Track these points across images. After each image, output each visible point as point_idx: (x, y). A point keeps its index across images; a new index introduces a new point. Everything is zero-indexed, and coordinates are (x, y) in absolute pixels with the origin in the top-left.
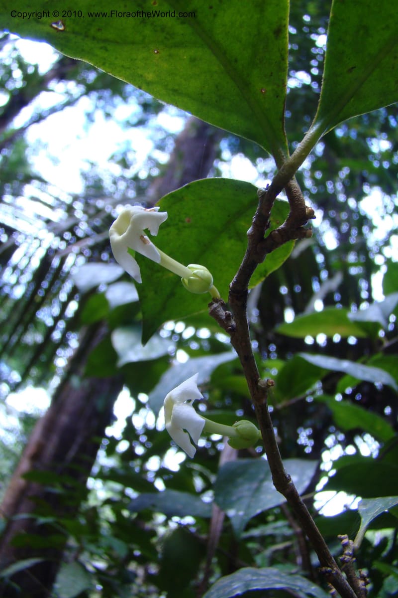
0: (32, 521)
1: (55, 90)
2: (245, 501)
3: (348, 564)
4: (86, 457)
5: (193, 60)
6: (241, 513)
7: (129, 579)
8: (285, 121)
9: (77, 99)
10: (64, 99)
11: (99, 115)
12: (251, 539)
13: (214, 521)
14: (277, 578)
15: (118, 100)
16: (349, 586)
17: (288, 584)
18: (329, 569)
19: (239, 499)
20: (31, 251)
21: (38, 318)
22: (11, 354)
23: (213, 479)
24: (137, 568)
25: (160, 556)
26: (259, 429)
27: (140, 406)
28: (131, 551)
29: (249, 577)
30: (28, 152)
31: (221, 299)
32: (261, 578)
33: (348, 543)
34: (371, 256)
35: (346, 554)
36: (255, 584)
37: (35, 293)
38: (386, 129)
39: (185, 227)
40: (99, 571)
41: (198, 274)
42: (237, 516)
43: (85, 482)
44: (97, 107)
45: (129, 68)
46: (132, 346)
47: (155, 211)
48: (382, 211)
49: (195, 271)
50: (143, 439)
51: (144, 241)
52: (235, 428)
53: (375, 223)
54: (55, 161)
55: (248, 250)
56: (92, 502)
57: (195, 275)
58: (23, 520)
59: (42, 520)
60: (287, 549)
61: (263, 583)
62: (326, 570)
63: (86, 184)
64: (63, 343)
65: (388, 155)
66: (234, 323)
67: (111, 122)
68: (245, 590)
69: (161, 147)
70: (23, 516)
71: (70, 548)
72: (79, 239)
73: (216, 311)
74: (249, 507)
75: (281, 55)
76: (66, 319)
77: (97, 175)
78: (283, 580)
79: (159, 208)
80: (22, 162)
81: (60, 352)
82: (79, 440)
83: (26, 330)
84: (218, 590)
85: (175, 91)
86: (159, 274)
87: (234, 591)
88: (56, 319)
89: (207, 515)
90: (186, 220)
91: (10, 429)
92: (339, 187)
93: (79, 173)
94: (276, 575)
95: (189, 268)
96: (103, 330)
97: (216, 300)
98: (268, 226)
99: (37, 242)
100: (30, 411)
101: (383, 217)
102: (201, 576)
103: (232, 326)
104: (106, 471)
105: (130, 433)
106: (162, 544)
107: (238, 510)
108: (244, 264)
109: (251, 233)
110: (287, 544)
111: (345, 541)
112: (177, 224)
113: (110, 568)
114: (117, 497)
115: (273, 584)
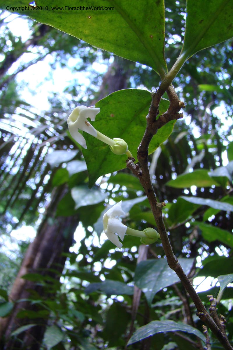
0: (28, 303)
1: (32, 51)
2: (153, 283)
3: (214, 311)
4: (59, 265)
5: (111, 21)
6: (151, 290)
7: (86, 335)
8: (165, 53)
9: (45, 56)
10: (37, 56)
11: (58, 65)
12: (157, 308)
13: (135, 296)
14: (173, 326)
15: (68, 56)
16: (215, 323)
17: (180, 328)
18: (202, 313)
19: (149, 282)
20: (22, 146)
21: (27, 185)
22: (12, 207)
23: (133, 274)
24: (90, 328)
25: (104, 321)
26: (158, 233)
27: (88, 234)
28: (87, 318)
29: (156, 326)
30: (17, 88)
31: (133, 158)
32: (164, 326)
33: (213, 299)
34: (221, 141)
35: (212, 306)
36: (160, 329)
37: (25, 171)
38: (226, 66)
39: (110, 120)
40: (68, 330)
41: (119, 143)
42: (148, 292)
43: (59, 279)
44: (56, 61)
45: (75, 28)
46: (83, 197)
47: (93, 108)
48: (226, 115)
49: (117, 142)
50: (91, 253)
51: (88, 125)
52: (144, 232)
53: (222, 122)
54: (33, 93)
55: (147, 128)
56: (63, 291)
57: (117, 144)
58: (23, 302)
59: (34, 302)
60: (178, 313)
61: (165, 328)
62: (201, 314)
63: (52, 106)
64: (42, 199)
65: (228, 82)
66: (141, 171)
67: (65, 69)
68: (155, 333)
69: (95, 83)
70: (23, 300)
71: (51, 318)
72: (49, 137)
73: (131, 164)
74: (155, 286)
75: (161, 15)
76: (44, 186)
77: (58, 100)
78: (177, 327)
79: (95, 106)
80: (14, 94)
81: (41, 204)
82: (54, 255)
83: (20, 192)
84: (139, 334)
85: (101, 40)
86: (97, 148)
87: (148, 334)
88: (38, 185)
89: (131, 294)
90: (111, 115)
91: (13, 251)
92: (200, 101)
93: (48, 100)
94: (172, 324)
95: (114, 140)
96: (66, 191)
97: (130, 159)
98: (158, 113)
99: (25, 141)
100: (25, 239)
101: (226, 118)
102: (128, 332)
103: (140, 173)
104: (70, 272)
105: (83, 250)
106: (105, 314)
107: (149, 289)
108: (145, 136)
109: (148, 117)
110: (178, 310)
111: (211, 298)
112: (106, 118)
113: (75, 328)
114: (78, 287)
115: (171, 329)
